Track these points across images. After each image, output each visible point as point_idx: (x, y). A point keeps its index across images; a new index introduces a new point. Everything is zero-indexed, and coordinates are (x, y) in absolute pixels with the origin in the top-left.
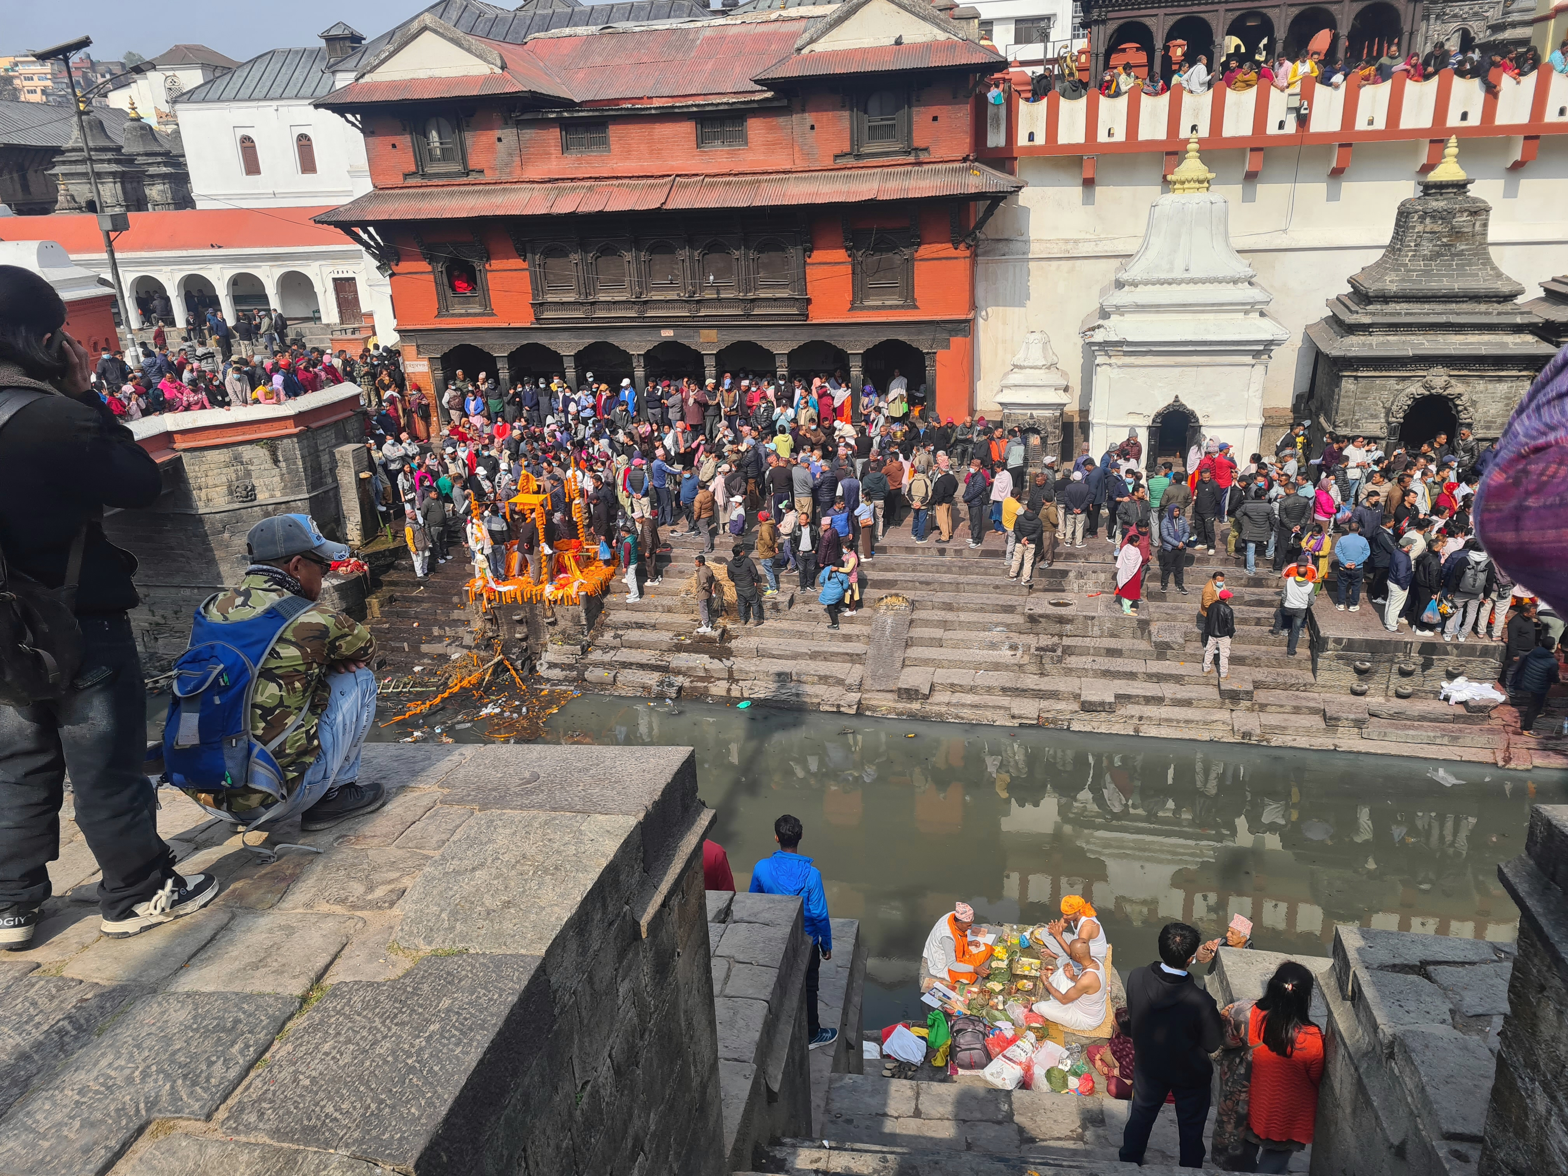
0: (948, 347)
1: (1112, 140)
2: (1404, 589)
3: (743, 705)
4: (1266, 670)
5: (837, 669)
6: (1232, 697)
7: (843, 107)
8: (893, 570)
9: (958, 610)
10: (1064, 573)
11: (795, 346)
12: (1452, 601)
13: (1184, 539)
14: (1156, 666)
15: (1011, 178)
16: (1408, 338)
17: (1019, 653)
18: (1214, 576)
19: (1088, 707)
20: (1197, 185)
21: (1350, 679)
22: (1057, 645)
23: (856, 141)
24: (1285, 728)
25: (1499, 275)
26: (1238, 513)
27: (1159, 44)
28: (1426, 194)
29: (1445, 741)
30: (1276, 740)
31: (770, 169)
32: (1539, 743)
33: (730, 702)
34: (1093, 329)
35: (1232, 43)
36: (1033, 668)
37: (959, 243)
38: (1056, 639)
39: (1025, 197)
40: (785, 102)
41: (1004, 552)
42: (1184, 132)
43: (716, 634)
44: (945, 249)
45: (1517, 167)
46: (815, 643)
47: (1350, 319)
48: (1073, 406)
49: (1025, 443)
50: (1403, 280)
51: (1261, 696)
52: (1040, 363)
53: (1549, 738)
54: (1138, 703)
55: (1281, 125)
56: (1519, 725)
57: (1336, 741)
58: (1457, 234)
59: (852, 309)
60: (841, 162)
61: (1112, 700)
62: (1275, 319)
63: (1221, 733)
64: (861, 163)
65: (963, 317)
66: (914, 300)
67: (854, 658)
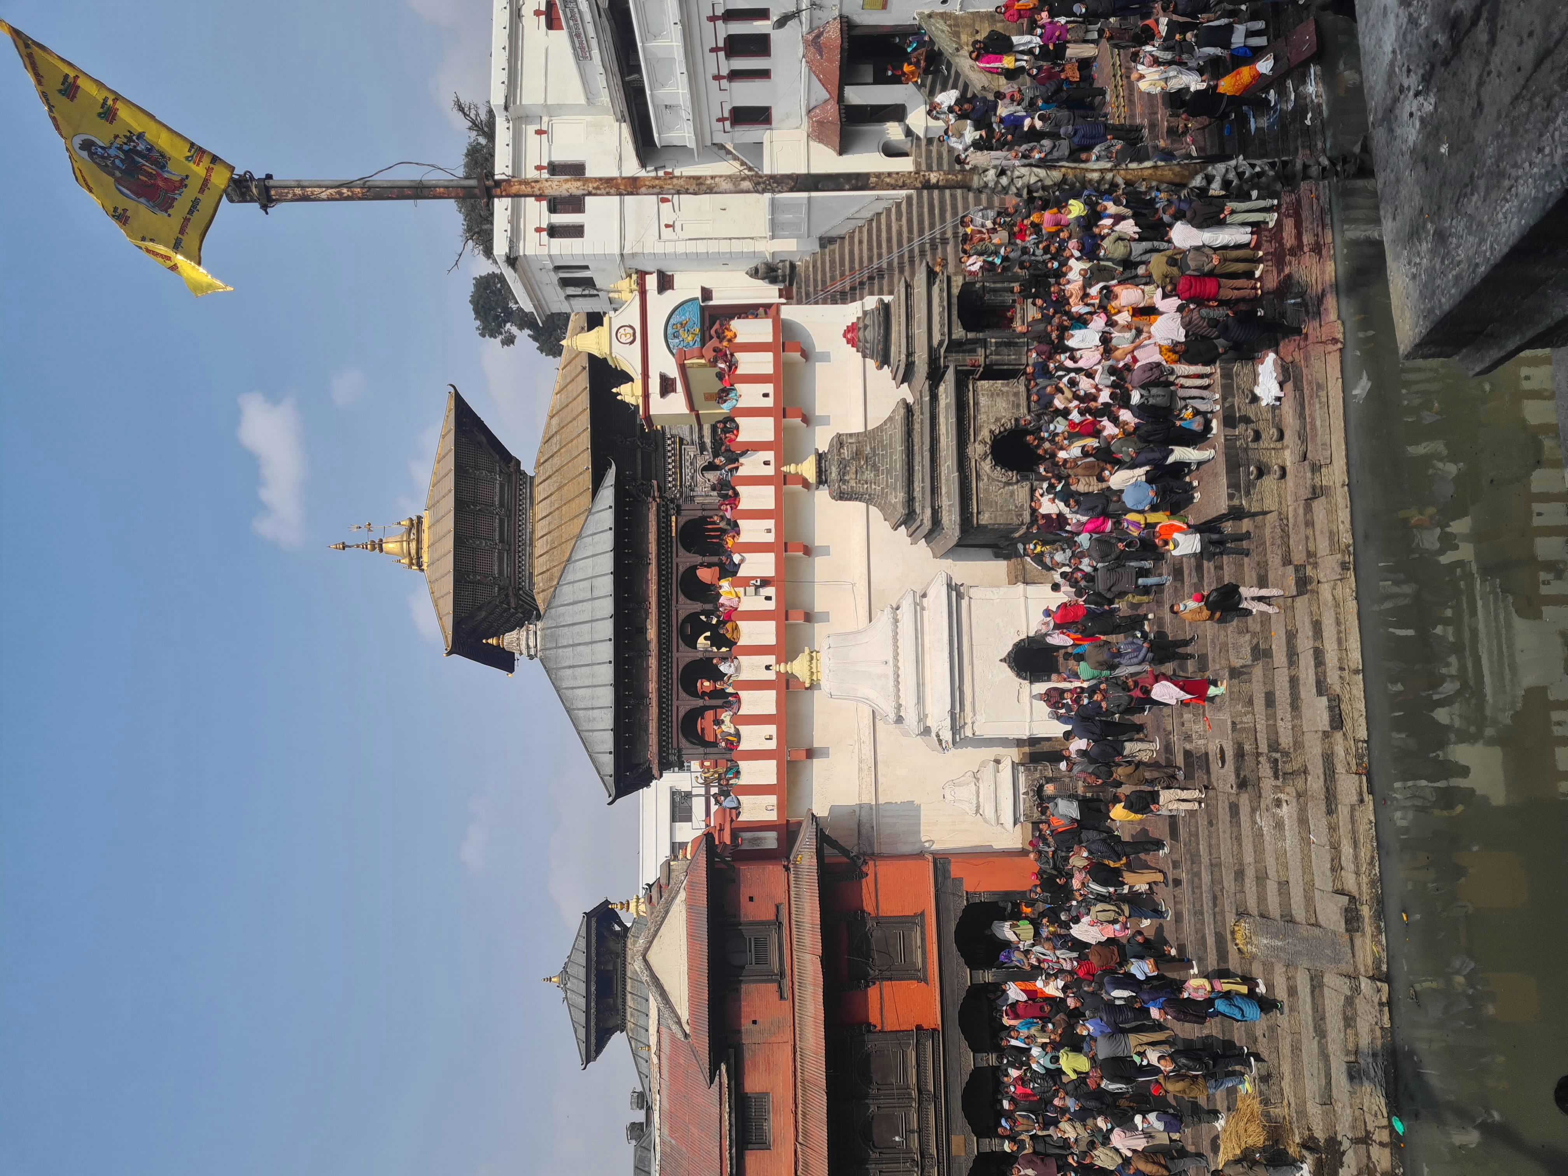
0: (960, 880)
1: (775, 737)
2: (1172, 451)
3: (1399, 1127)
4: (1269, 555)
5: (1333, 1004)
6: (1303, 584)
7: (738, 990)
8: (1204, 937)
9: (1241, 864)
10: (1187, 754)
11: (965, 1044)
12: (1181, 410)
13: (1140, 642)
14: (1280, 657)
15: (804, 825)
16: (943, 477)
17: (1283, 796)
18: (1176, 613)
19: (1337, 721)
20: (814, 661)
21: (1269, 482)
22: (1269, 759)
23: (768, 977)
24: (1331, 533)
25: (890, 419)
26: (1109, 596)
27: (700, 703)
28: (826, 482)
29: (1323, 394)
30: (1346, 538)
31: (791, 1069)
32: (1314, 318)
33: (1396, 1143)
34: (940, 741)
35: (702, 642)
36: (1299, 782)
37: (861, 872)
38: (1262, 759)
39: (821, 810)
40: (731, 1051)
41: (1171, 817)
42: (771, 676)
43: (1310, 1158)
44: (867, 884)
45: (806, 420)
46: (1304, 1031)
47: (927, 524)
48: (1013, 754)
49: (1052, 798)
50: (895, 489)
51: (1299, 557)
52: (974, 788)
53: (1307, 312)
54: (1325, 673)
55: (768, 598)
56: (1297, 338)
57: (1338, 485)
58: (858, 454)
59: (925, 980)
60: (787, 993)
61: (1324, 699)
62: (929, 585)
63: (1347, 590)
64: (788, 972)
65: (931, 865)
66: (915, 916)
67: (1317, 985)
